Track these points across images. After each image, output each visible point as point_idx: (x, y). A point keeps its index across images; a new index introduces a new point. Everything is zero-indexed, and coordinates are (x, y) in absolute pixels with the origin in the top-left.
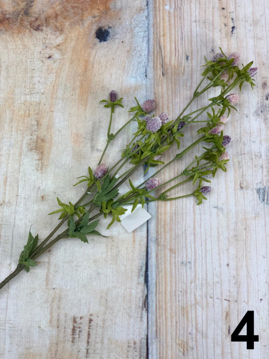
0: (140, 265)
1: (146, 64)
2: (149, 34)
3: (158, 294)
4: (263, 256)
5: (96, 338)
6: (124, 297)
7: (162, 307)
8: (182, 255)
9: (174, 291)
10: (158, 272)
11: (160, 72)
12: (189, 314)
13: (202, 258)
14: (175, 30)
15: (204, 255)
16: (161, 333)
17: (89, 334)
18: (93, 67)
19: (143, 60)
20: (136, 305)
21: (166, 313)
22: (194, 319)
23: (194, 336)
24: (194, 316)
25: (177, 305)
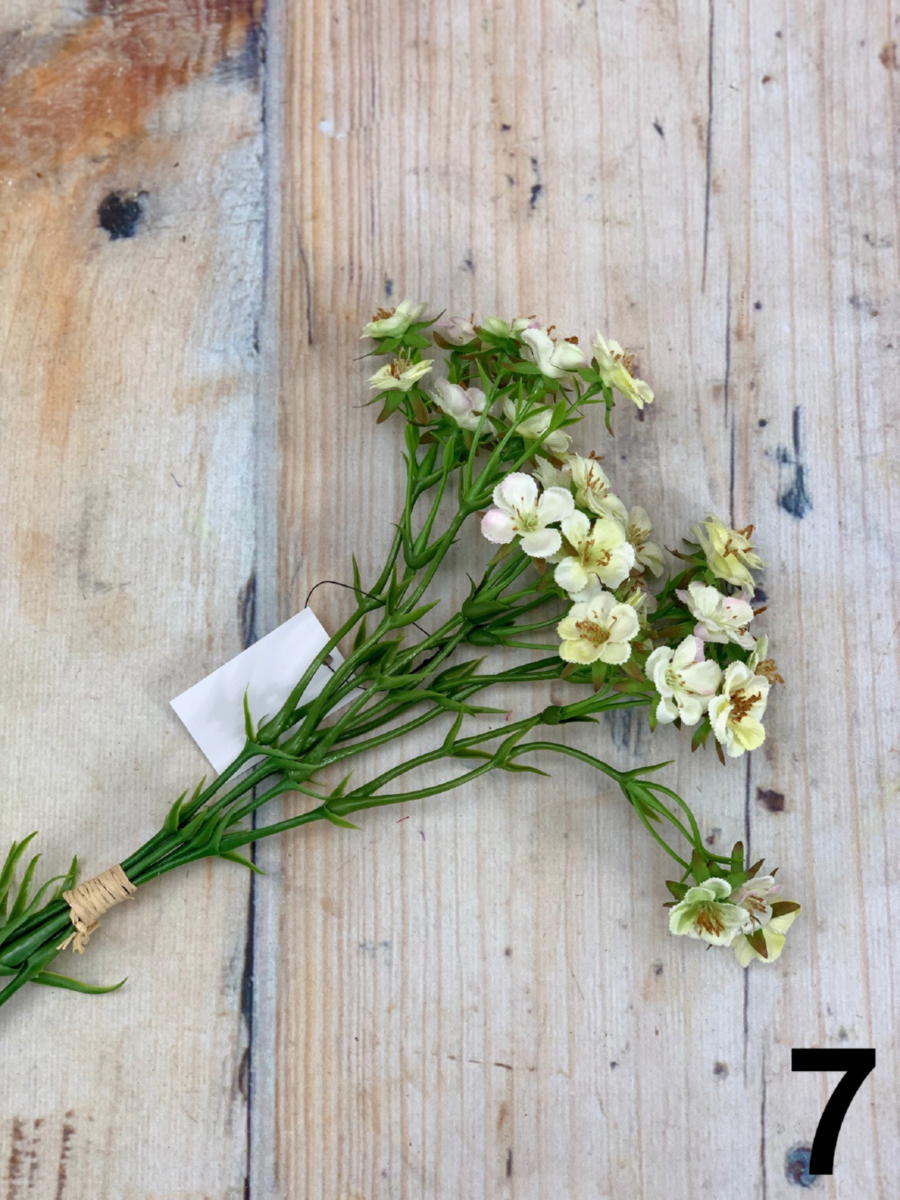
0: (226, 955)
1: (258, 307)
2: (267, 214)
3: (282, 1048)
4: (620, 921)
5: (85, 1186)
6: (175, 1057)
7: (296, 1090)
8: (361, 923)
9: (333, 1036)
10: (283, 977)
11: (299, 333)
12: (383, 1115)
13: (427, 930)
14: (351, 200)
15: (432, 920)
16: (292, 1174)
17: (62, 1176)
18: (88, 319)
19: (247, 296)
20: (213, 1083)
21: (306, 1111)
22: (396, 1129)
23: (396, 1182)
24: (396, 1116)
25: (345, 1085)
